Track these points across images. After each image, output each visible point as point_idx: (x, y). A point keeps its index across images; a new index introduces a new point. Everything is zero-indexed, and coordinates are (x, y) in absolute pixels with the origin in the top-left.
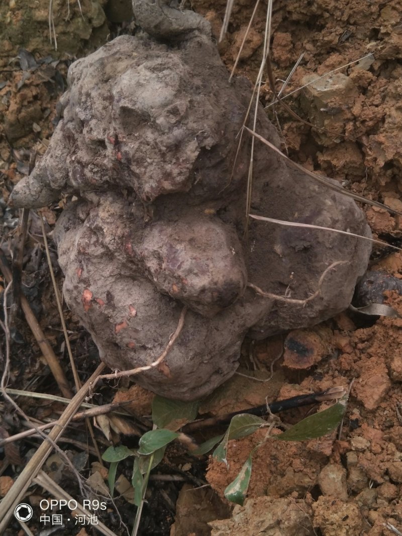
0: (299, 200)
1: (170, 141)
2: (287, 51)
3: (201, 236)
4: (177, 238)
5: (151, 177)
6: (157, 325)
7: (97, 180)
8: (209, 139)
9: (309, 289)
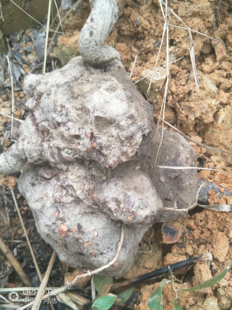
0: (167, 149)
1: (128, 134)
2: (124, 54)
3: (139, 184)
4: (127, 188)
5: (114, 156)
6: (109, 239)
7: (70, 158)
8: (147, 130)
9: (180, 199)
